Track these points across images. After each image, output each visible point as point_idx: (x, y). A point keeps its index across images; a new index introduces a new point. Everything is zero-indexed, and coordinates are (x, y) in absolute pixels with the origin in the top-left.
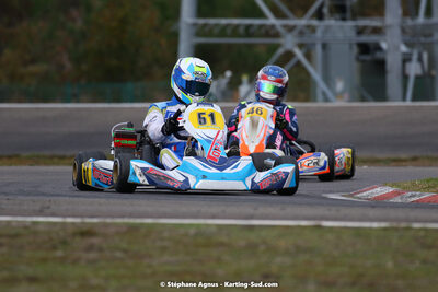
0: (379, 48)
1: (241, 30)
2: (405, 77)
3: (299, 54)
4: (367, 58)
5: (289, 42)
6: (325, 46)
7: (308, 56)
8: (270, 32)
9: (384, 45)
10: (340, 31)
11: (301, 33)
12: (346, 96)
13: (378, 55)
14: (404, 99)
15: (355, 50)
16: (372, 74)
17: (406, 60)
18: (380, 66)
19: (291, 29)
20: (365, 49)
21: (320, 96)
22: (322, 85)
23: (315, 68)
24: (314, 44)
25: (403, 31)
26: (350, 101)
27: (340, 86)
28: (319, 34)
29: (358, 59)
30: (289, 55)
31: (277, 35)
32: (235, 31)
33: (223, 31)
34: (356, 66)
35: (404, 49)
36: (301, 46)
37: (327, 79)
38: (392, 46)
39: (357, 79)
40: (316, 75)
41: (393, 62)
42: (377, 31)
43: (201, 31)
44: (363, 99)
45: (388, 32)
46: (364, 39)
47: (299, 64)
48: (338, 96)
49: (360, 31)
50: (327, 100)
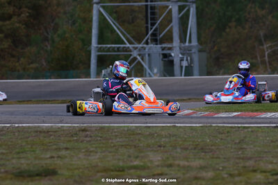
0: (171, 56)
1: (116, 49)
2: (182, 67)
3: (139, 58)
4: (166, 59)
5: (135, 54)
6: (149, 55)
7: (142, 59)
8: (126, 50)
9: (173, 55)
10: (155, 49)
11: (140, 50)
12: (158, 75)
13: (170, 58)
14: (181, 76)
15: (161, 56)
16: (168, 66)
17: (182, 60)
18: (171, 63)
19: (136, 48)
20: (165, 56)
21: (148, 75)
22: (148, 71)
23: (145, 63)
24: (145, 54)
25: (180, 49)
26: (161, 76)
27: (155, 71)
28: (147, 50)
29: (162, 60)
30: (135, 59)
31: (131, 51)
32: (113, 49)
33: (109, 50)
34: (162, 62)
35: (181, 56)
36: (139, 55)
37: (150, 68)
38: (176, 55)
39: (162, 68)
40: (146, 66)
41: (177, 61)
42: (170, 49)
43: (99, 50)
44: (165, 76)
45: (175, 49)
46: (165, 52)
47: (139, 62)
48: (155, 74)
49: (163, 49)
50: (151, 76)
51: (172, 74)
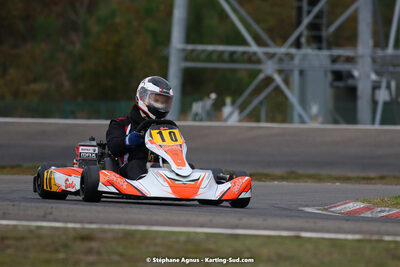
0: (350, 75)
1: (226, 56)
2: (375, 103)
3: (278, 79)
4: (340, 84)
5: (269, 68)
6: (302, 73)
7: (287, 81)
8: (252, 59)
9: (356, 73)
10: (316, 59)
11: (281, 60)
12: (320, 119)
13: (350, 82)
14: (373, 123)
15: (330, 77)
16: (345, 99)
17: (376, 87)
18: (352, 91)
19: (271, 56)
20: (338, 76)
21: (296, 118)
22: (298, 108)
23: (292, 92)
24: (292, 71)
25: (374, 60)
26: (323, 123)
27: (315, 109)
28: (296, 61)
29: (331, 85)
30: (269, 80)
31: (259, 61)
32: (220, 56)
33: (209, 57)
34: (329, 92)
35: (374, 77)
36: (280, 72)
37: (304, 103)
38: (364, 75)
39: (330, 104)
40: (293, 98)
41: (364, 89)
42: (350, 60)
43: (188, 56)
44: (336, 122)
45: (360, 61)
46: (338, 67)
47: (278, 89)
48: (313, 118)
49: (335, 60)
50: (302, 121)
51: (352, 118)
